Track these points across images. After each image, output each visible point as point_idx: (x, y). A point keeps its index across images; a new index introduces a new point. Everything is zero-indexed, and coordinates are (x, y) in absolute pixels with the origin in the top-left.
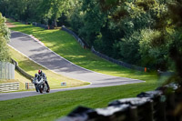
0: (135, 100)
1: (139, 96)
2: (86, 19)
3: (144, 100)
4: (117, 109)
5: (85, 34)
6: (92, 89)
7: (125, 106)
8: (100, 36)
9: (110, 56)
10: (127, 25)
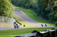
0: (51, 30)
1: (52, 29)
2: (38, 7)
3: (53, 30)
4: (45, 32)
5: (37, 12)
6: (39, 28)
7: (48, 31)
8: (42, 12)
9: (45, 19)
10: (51, 10)
